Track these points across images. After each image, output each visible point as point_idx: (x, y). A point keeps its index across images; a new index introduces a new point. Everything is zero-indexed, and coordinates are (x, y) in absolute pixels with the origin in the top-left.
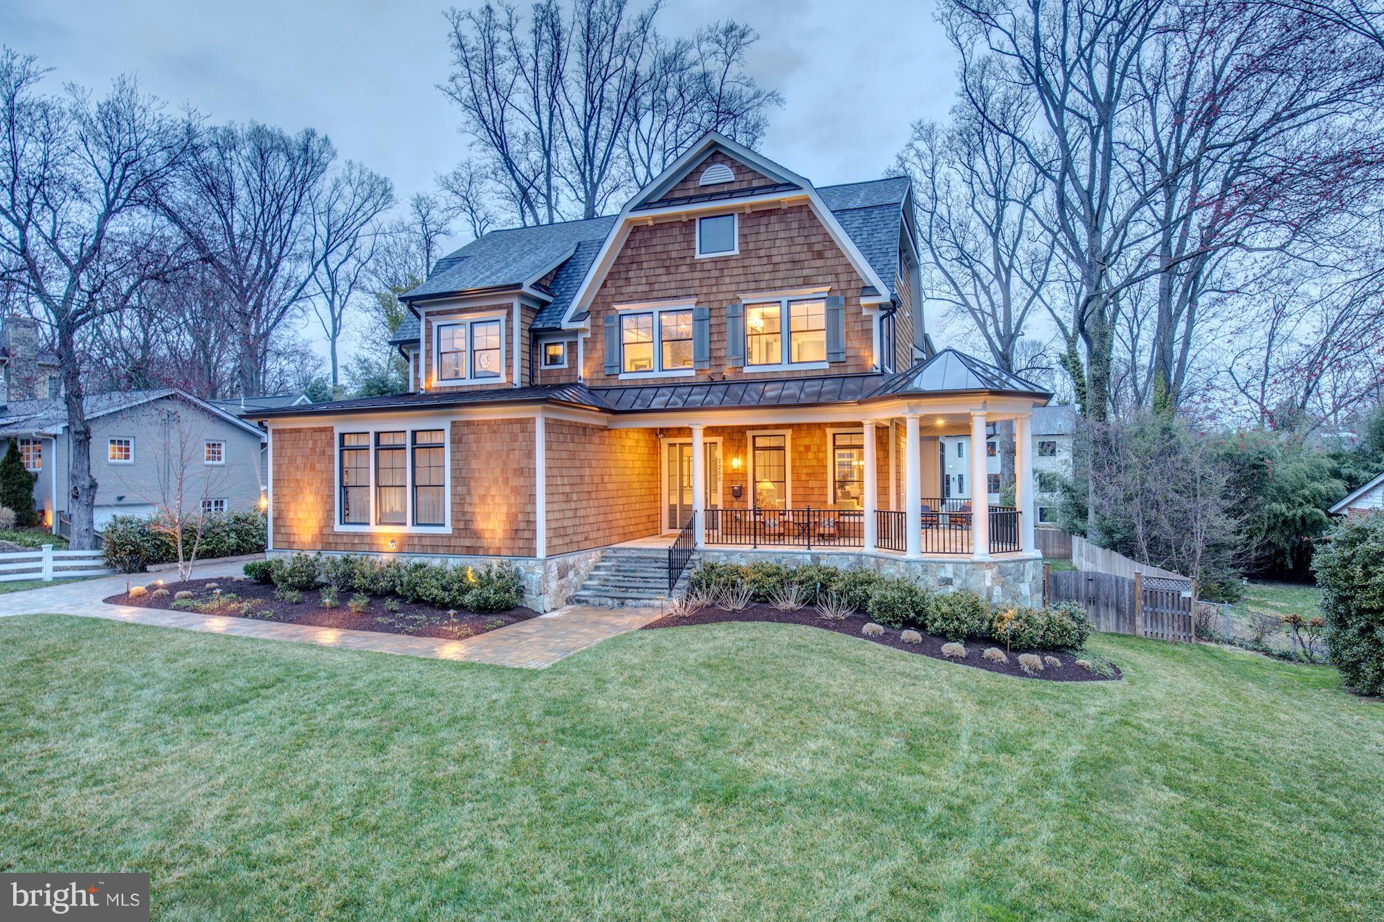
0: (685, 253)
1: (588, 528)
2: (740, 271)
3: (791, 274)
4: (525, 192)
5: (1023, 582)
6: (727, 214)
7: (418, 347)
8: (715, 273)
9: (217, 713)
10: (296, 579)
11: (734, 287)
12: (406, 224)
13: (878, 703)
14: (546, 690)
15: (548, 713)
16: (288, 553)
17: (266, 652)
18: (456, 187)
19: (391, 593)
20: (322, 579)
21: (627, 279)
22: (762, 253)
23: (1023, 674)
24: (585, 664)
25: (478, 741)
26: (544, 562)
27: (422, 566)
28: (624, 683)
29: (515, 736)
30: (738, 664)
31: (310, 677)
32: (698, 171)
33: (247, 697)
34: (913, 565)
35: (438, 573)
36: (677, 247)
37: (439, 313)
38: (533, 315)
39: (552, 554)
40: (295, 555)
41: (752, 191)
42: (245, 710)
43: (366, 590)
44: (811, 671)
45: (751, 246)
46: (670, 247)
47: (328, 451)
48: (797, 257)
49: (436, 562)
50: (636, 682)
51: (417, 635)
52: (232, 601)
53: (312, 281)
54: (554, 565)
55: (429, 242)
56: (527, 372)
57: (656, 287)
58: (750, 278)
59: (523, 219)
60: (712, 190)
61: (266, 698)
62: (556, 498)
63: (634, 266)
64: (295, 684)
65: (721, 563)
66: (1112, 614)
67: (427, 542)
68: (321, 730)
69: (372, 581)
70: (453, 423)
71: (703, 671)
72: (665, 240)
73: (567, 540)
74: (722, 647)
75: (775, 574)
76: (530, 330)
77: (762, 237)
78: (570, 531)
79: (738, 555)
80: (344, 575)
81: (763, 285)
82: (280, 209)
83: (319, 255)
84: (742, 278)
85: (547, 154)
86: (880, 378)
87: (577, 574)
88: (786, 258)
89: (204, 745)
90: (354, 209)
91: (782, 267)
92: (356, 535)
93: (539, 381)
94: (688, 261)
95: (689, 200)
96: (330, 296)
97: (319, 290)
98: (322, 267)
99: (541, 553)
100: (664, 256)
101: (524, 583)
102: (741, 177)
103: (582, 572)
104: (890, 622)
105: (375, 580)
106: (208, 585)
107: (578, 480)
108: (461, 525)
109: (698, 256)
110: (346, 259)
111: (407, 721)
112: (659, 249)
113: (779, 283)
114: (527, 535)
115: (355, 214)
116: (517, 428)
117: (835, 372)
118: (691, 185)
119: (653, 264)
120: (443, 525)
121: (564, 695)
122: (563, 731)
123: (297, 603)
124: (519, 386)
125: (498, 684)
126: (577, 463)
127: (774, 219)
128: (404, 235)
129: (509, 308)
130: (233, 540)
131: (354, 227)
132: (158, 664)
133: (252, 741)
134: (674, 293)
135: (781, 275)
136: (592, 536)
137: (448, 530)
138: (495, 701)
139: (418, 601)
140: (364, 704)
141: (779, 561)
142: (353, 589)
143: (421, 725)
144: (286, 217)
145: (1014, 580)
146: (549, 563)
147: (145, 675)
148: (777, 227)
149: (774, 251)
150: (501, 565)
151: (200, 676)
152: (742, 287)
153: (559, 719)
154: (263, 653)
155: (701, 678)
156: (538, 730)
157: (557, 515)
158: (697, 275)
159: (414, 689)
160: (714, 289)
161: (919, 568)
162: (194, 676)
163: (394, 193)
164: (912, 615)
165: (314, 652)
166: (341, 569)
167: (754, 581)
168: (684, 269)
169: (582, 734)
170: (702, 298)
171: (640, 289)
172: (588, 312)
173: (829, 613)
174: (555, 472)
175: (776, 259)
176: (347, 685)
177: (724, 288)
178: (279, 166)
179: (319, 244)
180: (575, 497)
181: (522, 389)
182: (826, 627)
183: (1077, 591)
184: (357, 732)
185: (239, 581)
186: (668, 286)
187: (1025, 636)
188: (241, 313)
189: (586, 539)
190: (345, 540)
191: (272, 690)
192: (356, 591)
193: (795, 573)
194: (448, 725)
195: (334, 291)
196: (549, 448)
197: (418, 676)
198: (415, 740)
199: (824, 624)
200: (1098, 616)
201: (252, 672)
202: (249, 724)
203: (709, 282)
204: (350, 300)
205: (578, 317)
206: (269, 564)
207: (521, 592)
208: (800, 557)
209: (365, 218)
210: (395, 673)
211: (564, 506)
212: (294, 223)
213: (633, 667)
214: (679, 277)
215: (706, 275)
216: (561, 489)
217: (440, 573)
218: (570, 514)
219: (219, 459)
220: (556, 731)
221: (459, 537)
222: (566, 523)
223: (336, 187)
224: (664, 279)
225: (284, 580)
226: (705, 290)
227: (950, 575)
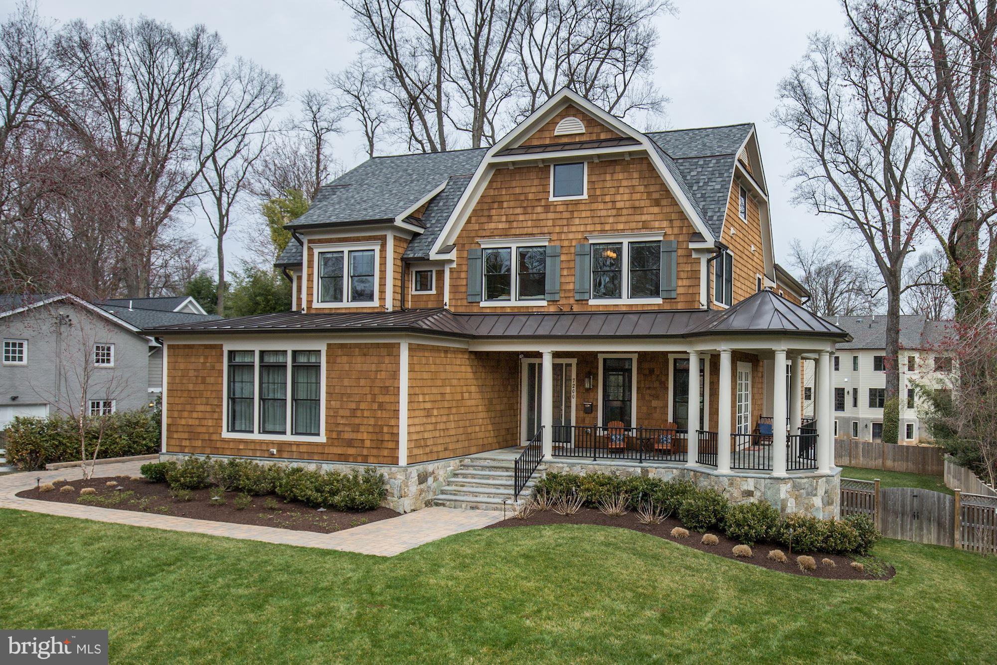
0: (541, 196)
1: (447, 440)
2: (588, 214)
3: (632, 218)
4: (413, 100)
5: (815, 495)
6: (579, 161)
7: (301, 270)
8: (566, 215)
9: (131, 582)
10: (188, 479)
11: (582, 228)
12: (296, 122)
13: (654, 588)
14: (391, 571)
15: (389, 587)
16: (181, 456)
17: (166, 539)
18: (348, 86)
19: (272, 493)
20: (211, 480)
21: (490, 216)
22: (608, 198)
23: (798, 572)
24: (427, 553)
25: (332, 604)
26: (405, 469)
27: (299, 470)
28: (454, 568)
29: (361, 602)
30: (551, 556)
31: (203, 558)
32: (554, 123)
33: (153, 571)
34: (721, 478)
35: (312, 477)
36: (534, 189)
37: (320, 241)
38: (405, 245)
39: (413, 461)
40: (187, 458)
41: (600, 143)
42: (152, 581)
43: (249, 491)
44: (611, 562)
45: (598, 192)
46: (527, 190)
47: (217, 367)
48: (637, 204)
49: (311, 467)
50: (464, 567)
51: (292, 529)
52: (131, 497)
53: (200, 178)
54: (414, 471)
55: (319, 139)
56: (399, 297)
57: (515, 225)
58: (597, 220)
59: (411, 128)
60: (565, 140)
61: (169, 572)
62: (417, 413)
63: (496, 205)
64: (191, 563)
65: (564, 473)
66: (934, 529)
67: (303, 449)
68: (214, 595)
69: (255, 483)
70: (329, 345)
71: (522, 561)
72: (524, 183)
73: (428, 450)
74: (544, 544)
75: (606, 484)
76: (402, 259)
77: (608, 184)
78: (430, 442)
79: (579, 467)
80: (230, 477)
81: (607, 227)
82: (167, 103)
83: (207, 152)
84: (590, 221)
85: (438, 60)
86: (706, 314)
87: (436, 480)
88: (628, 204)
89: (124, 603)
90: (243, 107)
91: (625, 212)
92: (241, 441)
93: (409, 305)
94: (543, 203)
95: (544, 148)
96: (218, 193)
97: (207, 187)
98: (210, 164)
99: (403, 461)
100: (522, 198)
101: (388, 487)
102: (590, 130)
103: (441, 479)
104: (695, 527)
105: (257, 481)
106: (108, 483)
107: (439, 397)
108: (334, 435)
109: (552, 199)
110: (235, 155)
111: (280, 590)
112: (518, 190)
113: (621, 226)
114: (391, 445)
115: (245, 111)
116: (384, 351)
117: (667, 307)
118: (547, 134)
119: (512, 204)
120: (318, 435)
121: (405, 575)
122: (398, 599)
123: (189, 500)
124: (390, 310)
125: (354, 566)
126: (439, 383)
127: (618, 168)
128: (293, 133)
129: (383, 239)
130: (124, 441)
131: (242, 124)
132: (77, 547)
133: (161, 601)
134: (530, 231)
135: (623, 219)
136: (451, 447)
137: (322, 438)
138: (350, 578)
139: (295, 501)
140: (246, 578)
141: (614, 473)
142: (238, 489)
143: (290, 593)
144: (174, 112)
145: (808, 494)
146: (410, 470)
147: (69, 554)
148: (621, 176)
149: (618, 198)
150: (367, 471)
151: (115, 556)
152: (589, 228)
153: (397, 592)
154: (163, 540)
155: (518, 565)
156: (380, 598)
157: (418, 429)
158: (551, 216)
159: (285, 569)
160: (565, 229)
161: (726, 481)
162: (109, 556)
163: (285, 90)
164: (714, 521)
165: (205, 540)
166: (227, 472)
167: (588, 490)
168: (539, 209)
169: (412, 601)
170: (554, 237)
171: (500, 226)
172: (454, 245)
173: (647, 518)
174: (417, 390)
175: (619, 205)
176: (233, 564)
177: (574, 229)
178: (168, 61)
179: (208, 140)
180: (435, 412)
181: (394, 313)
182: (642, 530)
183: (903, 506)
184: (241, 597)
185: (136, 480)
186: (525, 224)
187: (807, 541)
188: (127, 208)
189: (446, 449)
190: (232, 445)
191: (172, 567)
192: (241, 490)
193: (625, 483)
194: (311, 593)
195: (222, 189)
196: (411, 370)
197: (290, 560)
198: (285, 603)
199: (642, 528)
200: (921, 529)
201: (156, 553)
202: (157, 590)
203: (560, 222)
204: (237, 198)
205: (445, 250)
206: (163, 465)
207: (383, 494)
208: (631, 470)
209: (254, 115)
210: (272, 557)
211: (425, 420)
212: (181, 120)
213: (466, 557)
214: (535, 217)
215: (558, 216)
216: (422, 406)
217: (315, 476)
218: (430, 427)
219: (108, 361)
220: (393, 599)
221: (332, 445)
222: (426, 435)
223: (225, 83)
224: (521, 218)
225: (177, 481)
226: (557, 229)
227: (751, 488)
